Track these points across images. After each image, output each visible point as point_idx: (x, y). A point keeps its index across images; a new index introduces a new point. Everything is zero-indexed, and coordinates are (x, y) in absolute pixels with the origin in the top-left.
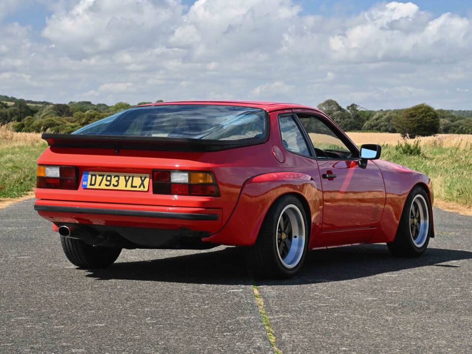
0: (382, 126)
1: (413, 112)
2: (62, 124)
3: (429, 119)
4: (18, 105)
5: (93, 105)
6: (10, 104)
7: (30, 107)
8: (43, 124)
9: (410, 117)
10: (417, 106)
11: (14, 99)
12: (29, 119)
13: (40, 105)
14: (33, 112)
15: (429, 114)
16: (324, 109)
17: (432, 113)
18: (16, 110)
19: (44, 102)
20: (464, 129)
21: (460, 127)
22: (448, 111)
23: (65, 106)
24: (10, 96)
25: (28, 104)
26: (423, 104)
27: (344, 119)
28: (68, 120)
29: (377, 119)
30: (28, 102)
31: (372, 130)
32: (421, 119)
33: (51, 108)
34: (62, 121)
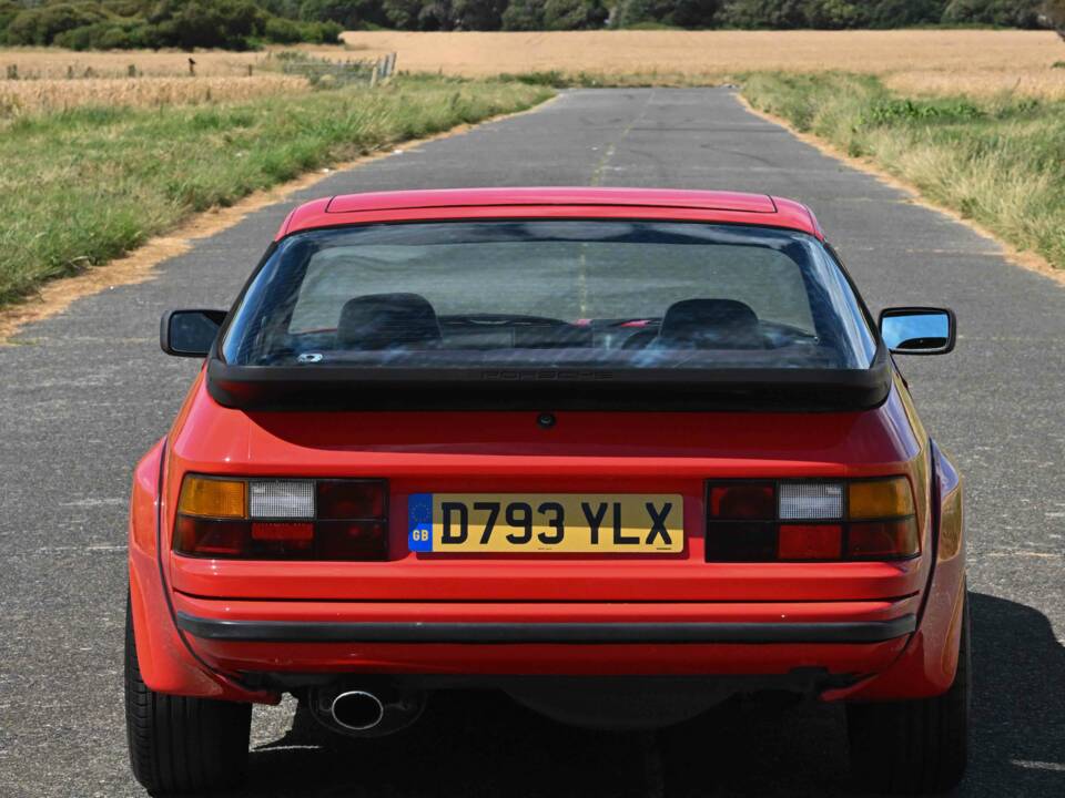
0: (996, 11)
2: (97, 21)
8: (42, 21)
31: (971, 22)
34: (97, 13)
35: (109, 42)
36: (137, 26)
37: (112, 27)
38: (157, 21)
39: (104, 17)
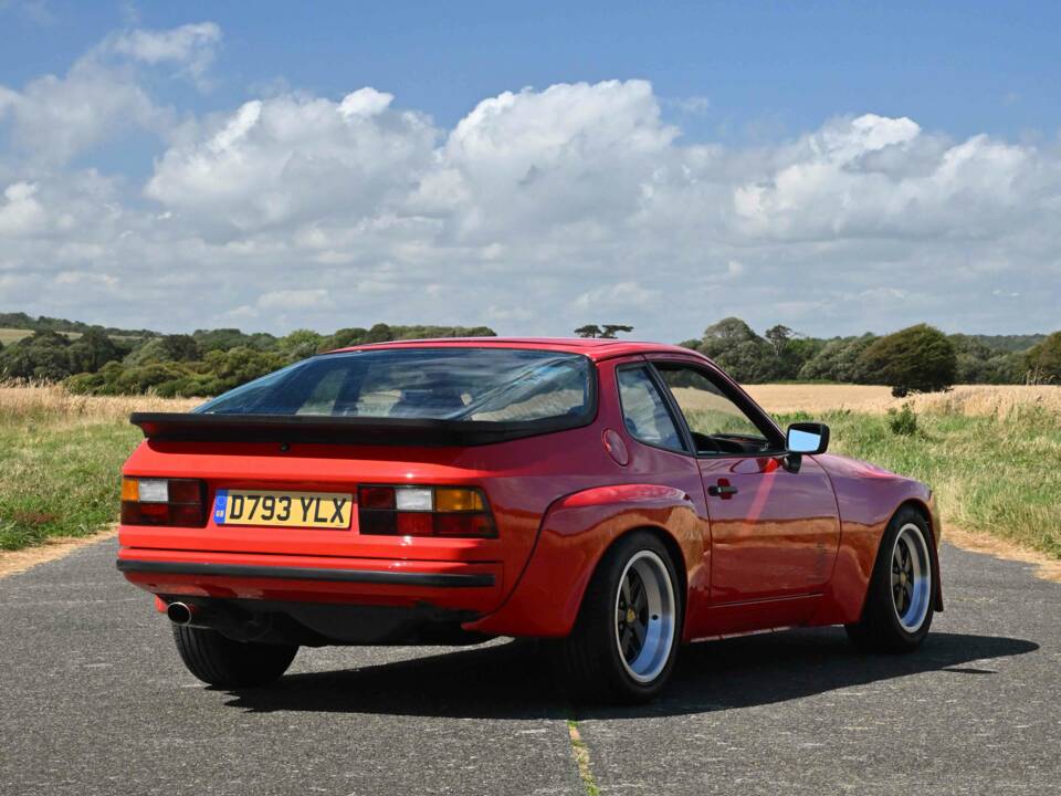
0: (838, 371)
1: (901, 341)
2: (181, 377)
3: (935, 356)
4: (91, 339)
5: (246, 336)
6: (73, 336)
7: (115, 344)
8: (140, 376)
9: (896, 352)
10: (909, 329)
11: (82, 325)
12: (113, 366)
13: (133, 338)
14: (121, 353)
15: (934, 344)
16: (720, 336)
17: (940, 342)
18: (84, 349)
19: (144, 331)
20: (1008, 373)
21: (999, 369)
22: (974, 339)
23: (186, 340)
24: (73, 320)
25: (110, 337)
26: (924, 325)
27: (760, 358)
28: (193, 369)
29: (827, 357)
30: (112, 331)
31: (822, 379)
32: (920, 355)
33: (158, 344)
34: (180, 370)
35: (189, 392)
36: (210, 380)
37: (191, 381)
38: (224, 376)
39: (186, 374)
